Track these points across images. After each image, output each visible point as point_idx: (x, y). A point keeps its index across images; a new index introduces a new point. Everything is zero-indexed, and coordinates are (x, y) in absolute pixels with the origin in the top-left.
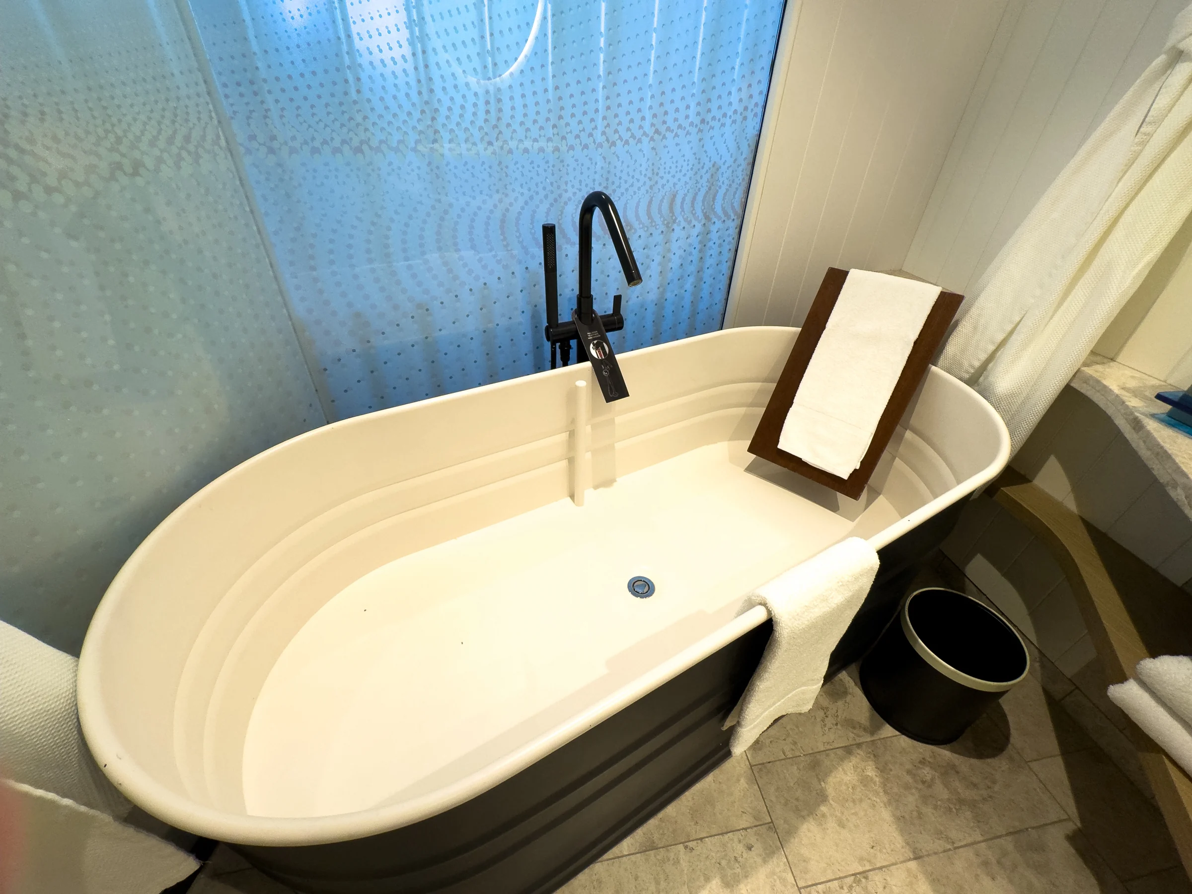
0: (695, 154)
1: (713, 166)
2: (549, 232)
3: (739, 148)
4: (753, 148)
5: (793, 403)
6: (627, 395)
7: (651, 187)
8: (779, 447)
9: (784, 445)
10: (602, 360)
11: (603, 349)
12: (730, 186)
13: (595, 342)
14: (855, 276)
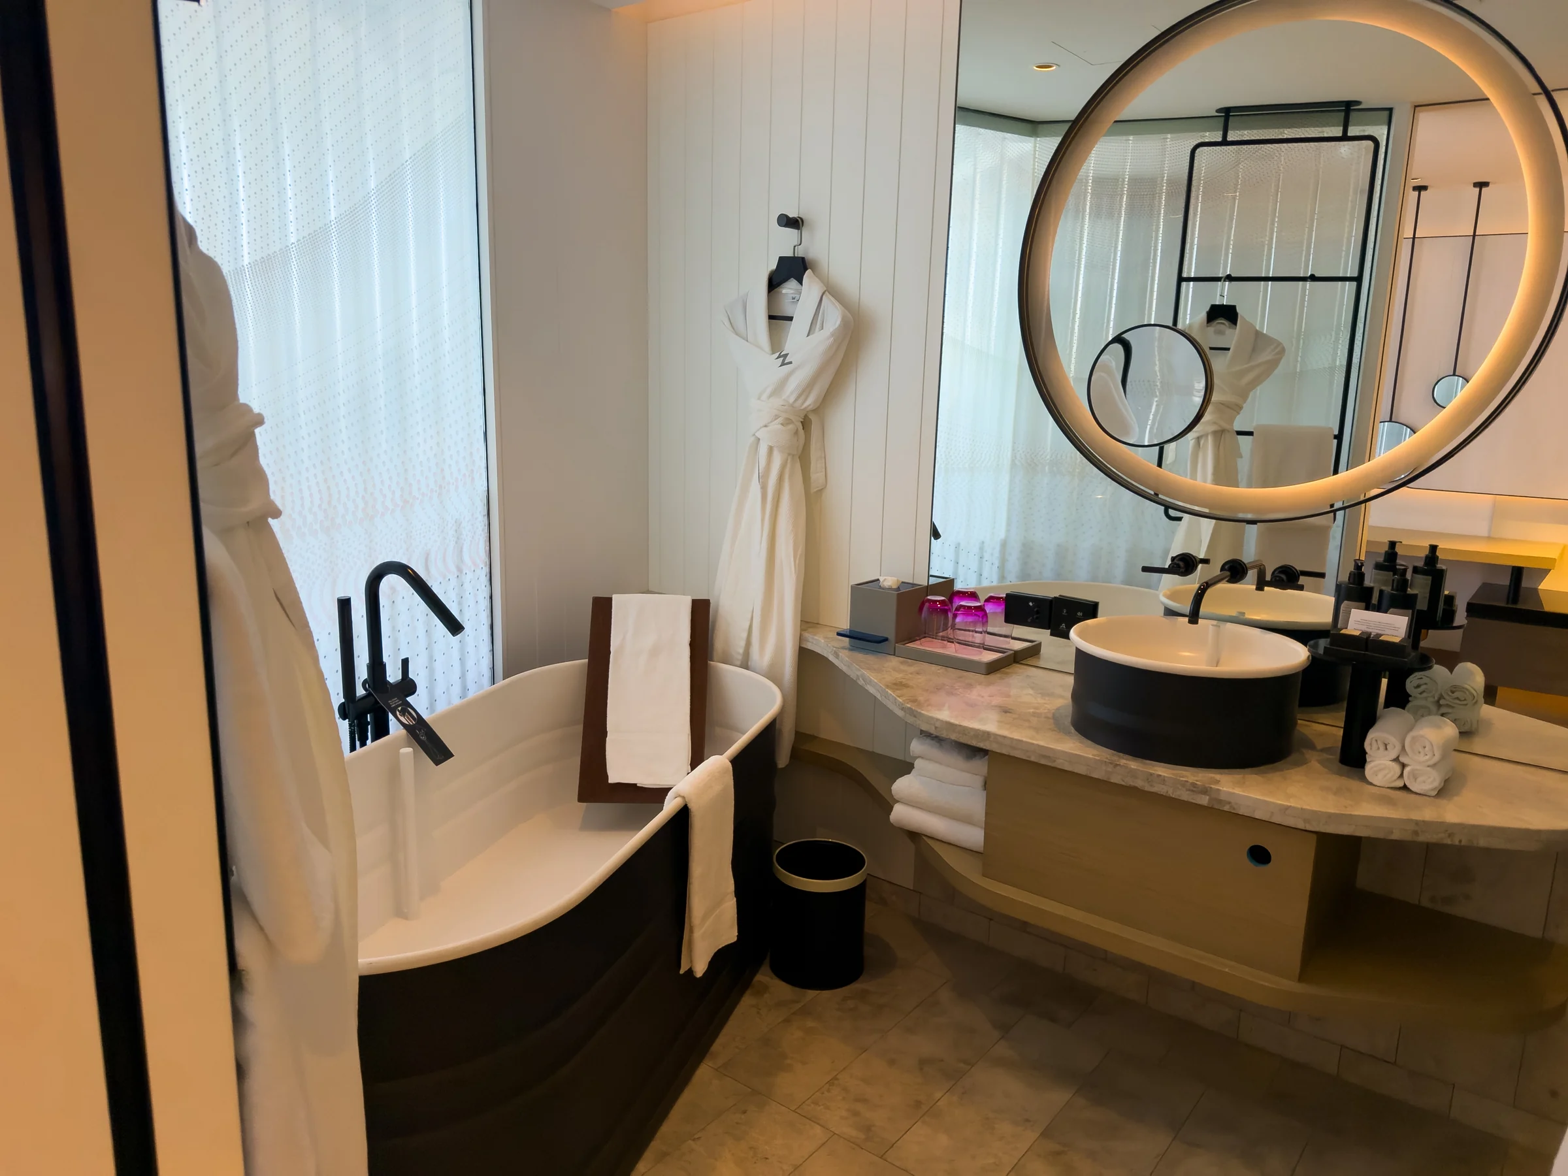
0: (439, 515)
1: (456, 522)
2: (344, 605)
3: (473, 504)
4: (485, 501)
5: (607, 732)
6: (452, 756)
7: (407, 549)
8: (611, 781)
9: (614, 776)
10: (414, 725)
11: (410, 714)
12: (473, 537)
13: (400, 708)
14: (617, 600)
